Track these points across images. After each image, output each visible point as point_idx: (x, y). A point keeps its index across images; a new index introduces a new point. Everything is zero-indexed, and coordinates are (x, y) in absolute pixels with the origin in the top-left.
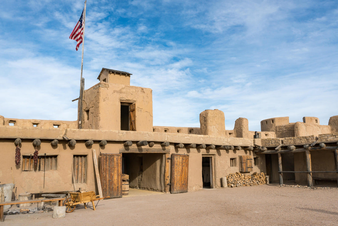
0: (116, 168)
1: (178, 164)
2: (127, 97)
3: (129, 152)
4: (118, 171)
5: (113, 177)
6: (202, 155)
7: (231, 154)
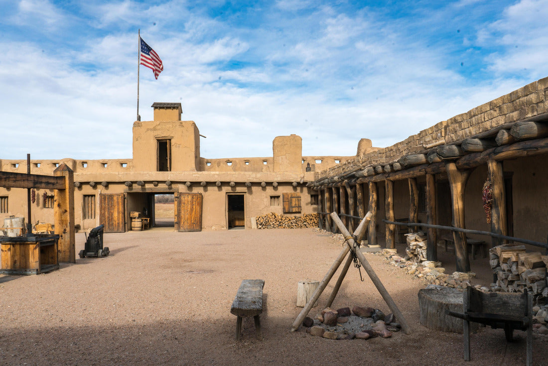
0: (116, 207)
1: (186, 202)
2: (163, 134)
3: (133, 191)
4: (118, 209)
5: (112, 214)
6: (226, 193)
7: (270, 191)
